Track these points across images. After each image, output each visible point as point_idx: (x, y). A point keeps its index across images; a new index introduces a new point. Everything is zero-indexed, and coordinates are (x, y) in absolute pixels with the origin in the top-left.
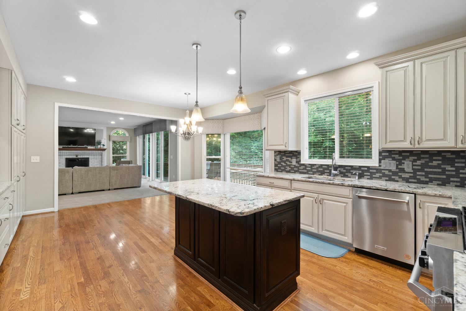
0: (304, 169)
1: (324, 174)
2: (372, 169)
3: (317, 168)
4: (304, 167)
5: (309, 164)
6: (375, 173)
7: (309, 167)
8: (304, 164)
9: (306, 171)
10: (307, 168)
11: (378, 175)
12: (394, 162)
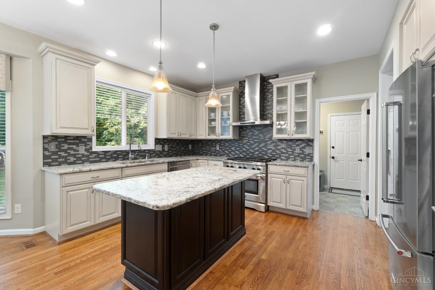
0: (95, 157)
1: (118, 159)
2: (151, 151)
3: (112, 154)
4: (96, 155)
5: (103, 152)
6: (152, 154)
7: (102, 155)
8: (96, 152)
9: (98, 159)
10: (100, 156)
11: (154, 155)
12: (161, 145)
